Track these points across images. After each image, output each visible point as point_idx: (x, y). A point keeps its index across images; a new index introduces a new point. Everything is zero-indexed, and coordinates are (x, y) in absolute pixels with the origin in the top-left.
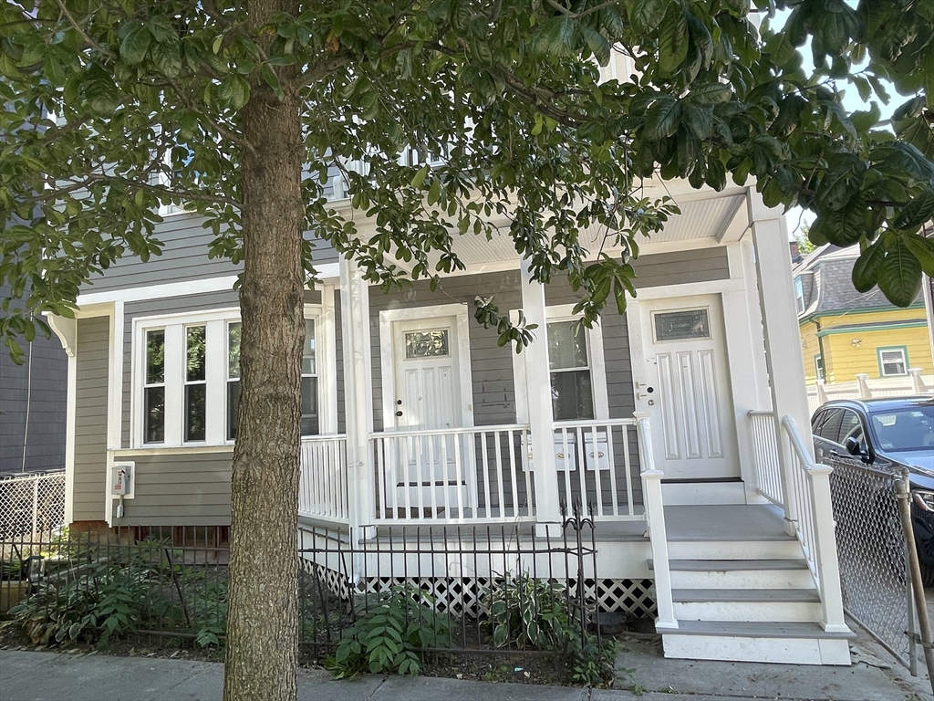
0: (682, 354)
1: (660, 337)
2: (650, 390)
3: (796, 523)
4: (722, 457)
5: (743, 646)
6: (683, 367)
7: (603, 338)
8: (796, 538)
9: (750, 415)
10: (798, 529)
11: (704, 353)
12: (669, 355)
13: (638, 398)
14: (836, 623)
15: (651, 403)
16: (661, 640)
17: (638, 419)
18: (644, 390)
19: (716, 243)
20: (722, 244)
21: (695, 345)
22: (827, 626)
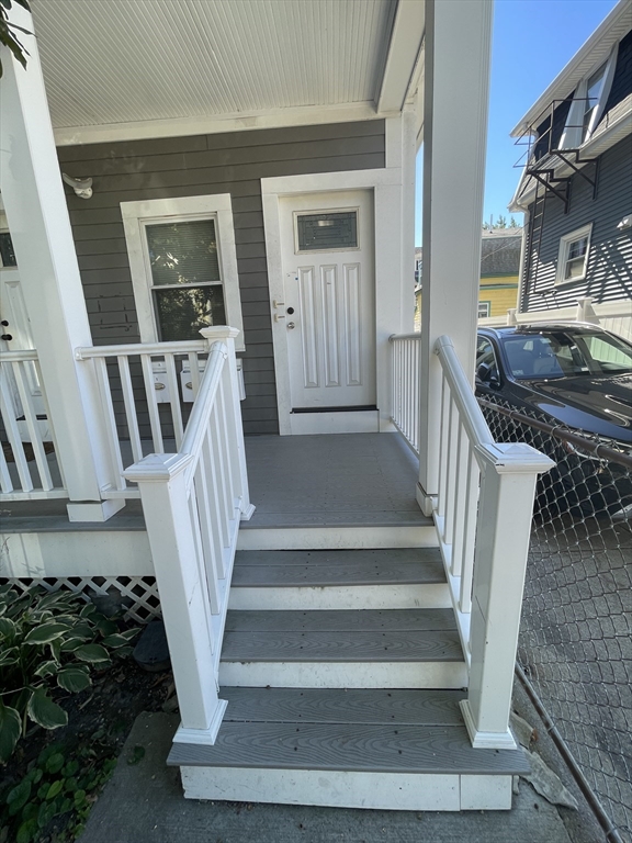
0: (326, 268)
1: (303, 247)
2: (290, 311)
3: (435, 500)
4: (360, 384)
5: (324, 783)
6: (327, 283)
7: (236, 244)
8: (431, 521)
9: (391, 339)
10: (437, 510)
11: (350, 267)
12: (312, 269)
13: (275, 320)
14: (494, 729)
15: (291, 326)
16: (179, 774)
17: (211, 341)
18: (282, 311)
19: (373, 112)
20: (380, 115)
21: (341, 257)
22: (478, 734)
